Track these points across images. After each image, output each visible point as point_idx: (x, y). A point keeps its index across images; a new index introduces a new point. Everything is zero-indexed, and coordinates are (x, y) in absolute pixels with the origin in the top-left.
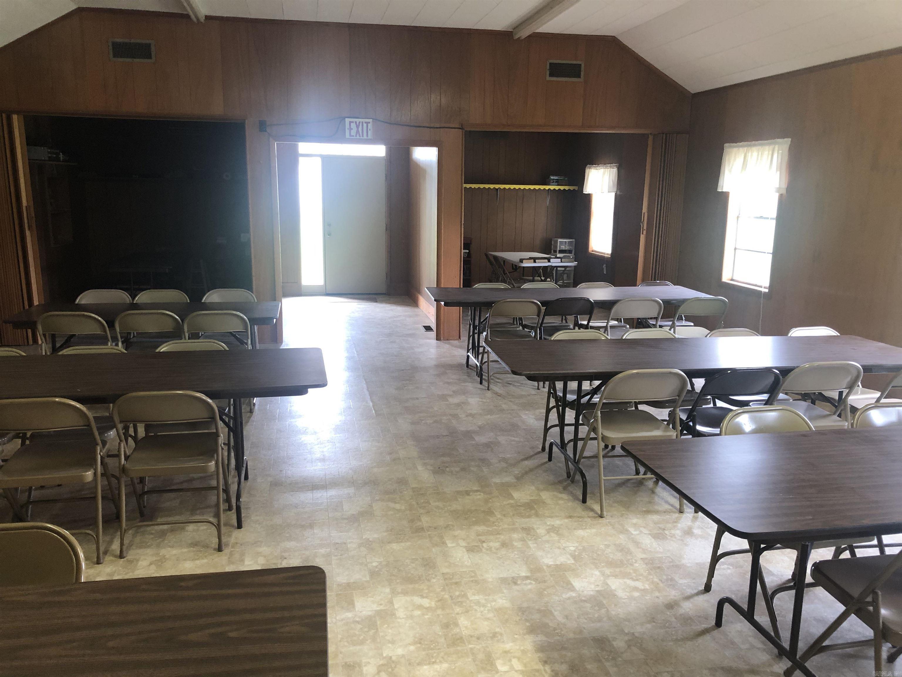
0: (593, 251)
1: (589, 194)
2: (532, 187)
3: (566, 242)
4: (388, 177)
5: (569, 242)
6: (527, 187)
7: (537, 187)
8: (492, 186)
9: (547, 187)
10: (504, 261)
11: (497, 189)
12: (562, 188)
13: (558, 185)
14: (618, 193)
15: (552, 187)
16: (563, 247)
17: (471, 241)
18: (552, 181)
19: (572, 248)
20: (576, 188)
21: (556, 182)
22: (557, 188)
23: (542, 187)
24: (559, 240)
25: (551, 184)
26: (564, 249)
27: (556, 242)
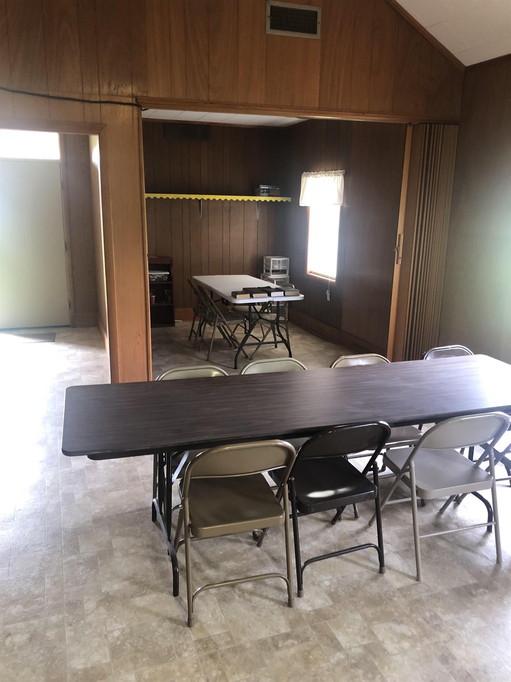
0: (311, 272)
1: (306, 207)
2: (240, 198)
3: (279, 261)
4: (65, 186)
5: (283, 261)
6: (234, 198)
7: (246, 198)
8: (193, 197)
9: (257, 199)
10: (212, 292)
11: (200, 201)
12: (274, 199)
13: (269, 196)
14: (344, 206)
15: (262, 199)
16: (277, 267)
17: (171, 261)
18: (262, 191)
19: (287, 268)
20: (289, 199)
21: (267, 192)
22: (268, 199)
23: (252, 198)
24: (272, 259)
25: (261, 194)
26: (278, 269)
27: (269, 261)
